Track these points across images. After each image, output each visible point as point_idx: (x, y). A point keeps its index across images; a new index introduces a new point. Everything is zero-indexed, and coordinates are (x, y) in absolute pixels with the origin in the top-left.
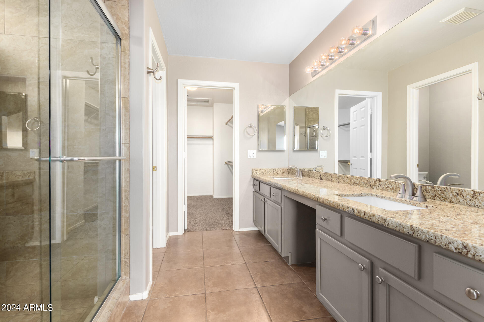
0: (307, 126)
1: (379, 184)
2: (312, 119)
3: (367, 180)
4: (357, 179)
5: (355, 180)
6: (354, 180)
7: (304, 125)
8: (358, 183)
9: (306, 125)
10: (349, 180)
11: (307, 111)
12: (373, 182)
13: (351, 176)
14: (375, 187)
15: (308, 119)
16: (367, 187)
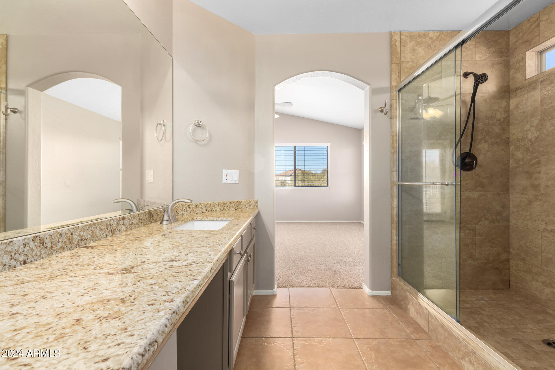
0: (396, 87)
1: (123, 223)
2: (411, 63)
3: (107, 224)
4: (88, 230)
5: (82, 233)
6: (79, 235)
7: (387, 84)
8: (89, 236)
9: (394, 84)
10: (66, 240)
11: (396, 41)
12: (116, 223)
13: (71, 228)
14: (118, 231)
15: (398, 65)
16: (106, 238)
